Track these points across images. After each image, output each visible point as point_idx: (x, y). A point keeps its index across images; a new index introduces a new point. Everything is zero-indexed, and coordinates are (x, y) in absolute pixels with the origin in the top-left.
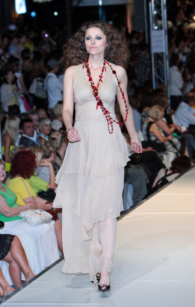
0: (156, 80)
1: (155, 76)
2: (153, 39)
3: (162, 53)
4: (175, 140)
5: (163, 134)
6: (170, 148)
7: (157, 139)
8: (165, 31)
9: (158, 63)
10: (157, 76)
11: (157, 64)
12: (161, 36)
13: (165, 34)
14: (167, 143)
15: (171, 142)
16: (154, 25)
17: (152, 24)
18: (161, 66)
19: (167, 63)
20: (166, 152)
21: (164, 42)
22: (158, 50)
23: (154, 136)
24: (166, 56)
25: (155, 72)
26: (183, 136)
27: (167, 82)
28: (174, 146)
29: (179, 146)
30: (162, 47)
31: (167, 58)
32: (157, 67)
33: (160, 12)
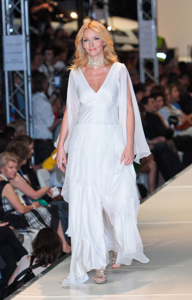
0: (11, 114)
1: (10, 107)
2: (7, 49)
3: (22, 72)
4: (43, 211)
5: (23, 201)
6: (34, 223)
7: (14, 210)
8: (26, 36)
9: (15, 88)
10: (14, 108)
11: (13, 88)
12: (20, 44)
13: (26, 41)
14: (29, 215)
15: (36, 213)
16: (8, 26)
17: (6, 24)
18: (19, 91)
19: (29, 87)
20: (29, 229)
21: (24, 53)
22: (16, 67)
23: (9, 203)
24: (28, 76)
25: (10, 101)
26: (55, 203)
27: (30, 117)
28: (41, 219)
29: (48, 219)
30: (22, 62)
31: (30, 79)
32: (12, 94)
33: (19, 6)
